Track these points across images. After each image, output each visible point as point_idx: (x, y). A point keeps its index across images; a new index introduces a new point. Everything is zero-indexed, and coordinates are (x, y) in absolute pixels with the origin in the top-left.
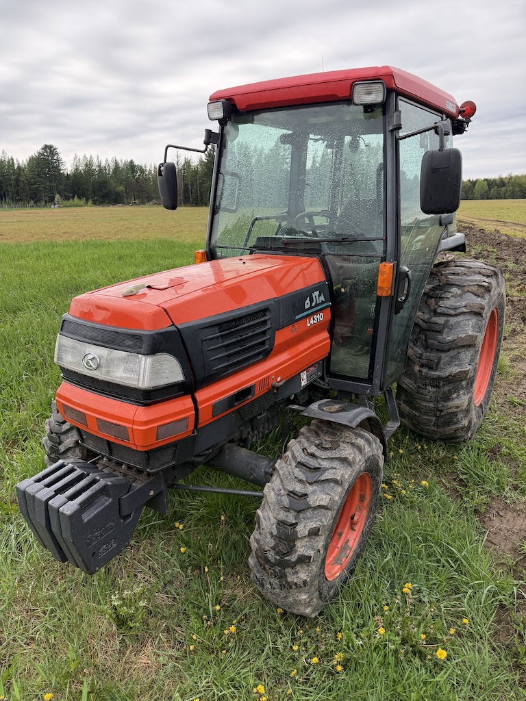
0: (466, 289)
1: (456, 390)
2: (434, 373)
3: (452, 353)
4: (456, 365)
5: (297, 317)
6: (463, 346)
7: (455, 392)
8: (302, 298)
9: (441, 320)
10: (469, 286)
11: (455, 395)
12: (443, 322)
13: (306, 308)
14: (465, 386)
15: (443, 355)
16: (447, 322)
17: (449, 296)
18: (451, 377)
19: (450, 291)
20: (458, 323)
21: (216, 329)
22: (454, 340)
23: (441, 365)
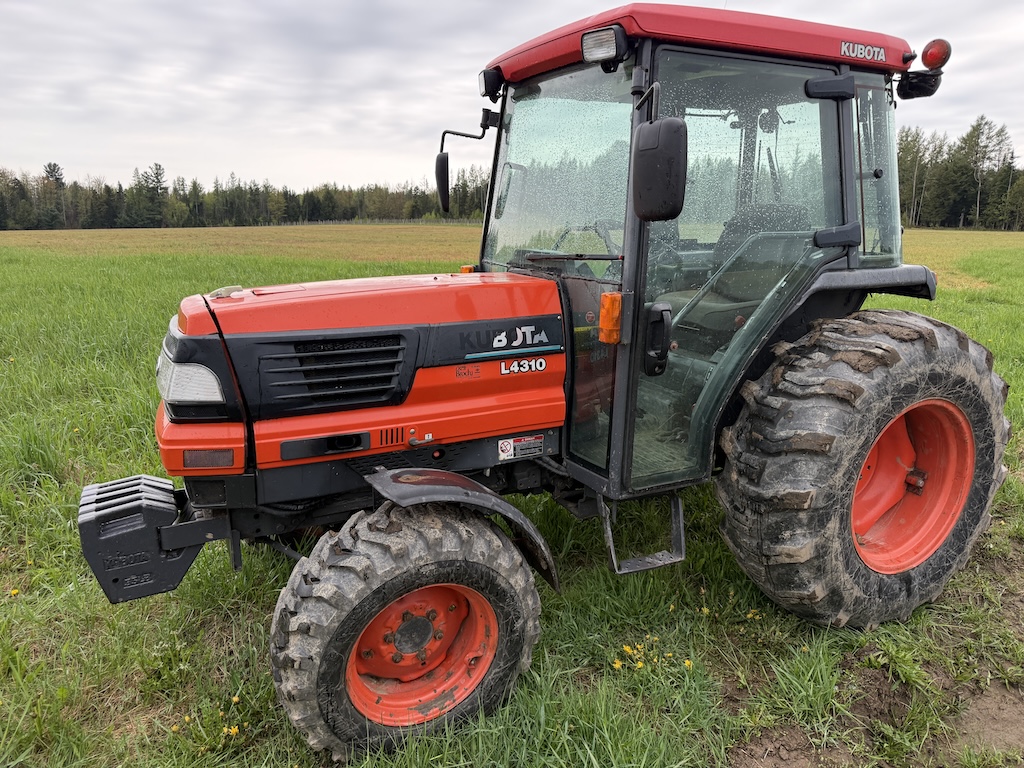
0: (839, 356)
1: (790, 525)
2: (752, 488)
3: (783, 460)
4: (788, 481)
5: (468, 356)
6: (803, 451)
7: (787, 528)
8: (488, 333)
9: (776, 402)
10: (846, 351)
11: (787, 534)
12: (778, 406)
13: (495, 346)
14: (805, 521)
15: (769, 461)
16: (786, 406)
17: (803, 365)
18: (776, 500)
19: (810, 356)
20: (803, 411)
21: (292, 348)
22: (788, 439)
23: (765, 477)
